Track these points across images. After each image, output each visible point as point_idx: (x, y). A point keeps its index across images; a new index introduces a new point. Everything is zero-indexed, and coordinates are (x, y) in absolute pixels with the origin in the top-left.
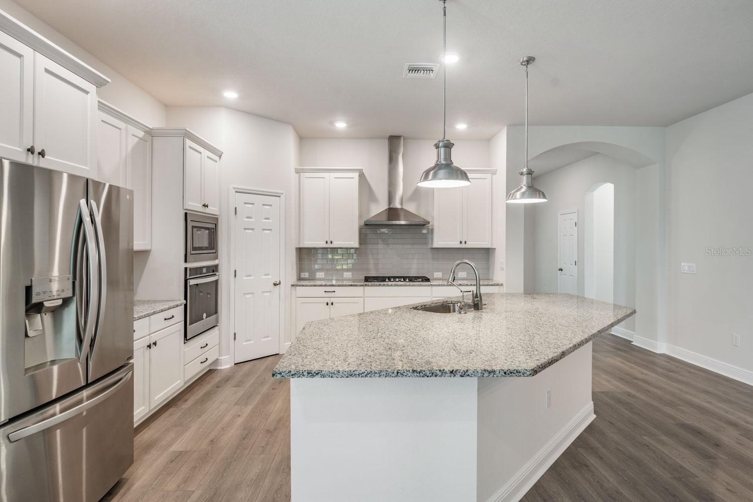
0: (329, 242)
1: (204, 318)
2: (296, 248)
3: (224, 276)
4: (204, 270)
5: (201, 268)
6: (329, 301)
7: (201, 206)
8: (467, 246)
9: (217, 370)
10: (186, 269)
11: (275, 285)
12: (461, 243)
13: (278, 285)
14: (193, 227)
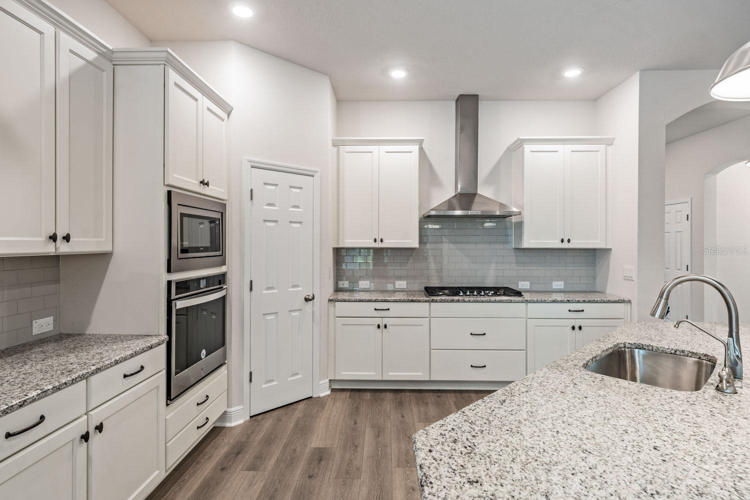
0: (378, 240)
1: (202, 357)
2: (333, 248)
3: (235, 289)
4: (203, 283)
5: (198, 280)
6: (382, 322)
7: (197, 182)
8: (570, 246)
9: (224, 428)
10: (169, 283)
11: (307, 300)
12: (562, 241)
13: (311, 300)
14: (182, 215)
